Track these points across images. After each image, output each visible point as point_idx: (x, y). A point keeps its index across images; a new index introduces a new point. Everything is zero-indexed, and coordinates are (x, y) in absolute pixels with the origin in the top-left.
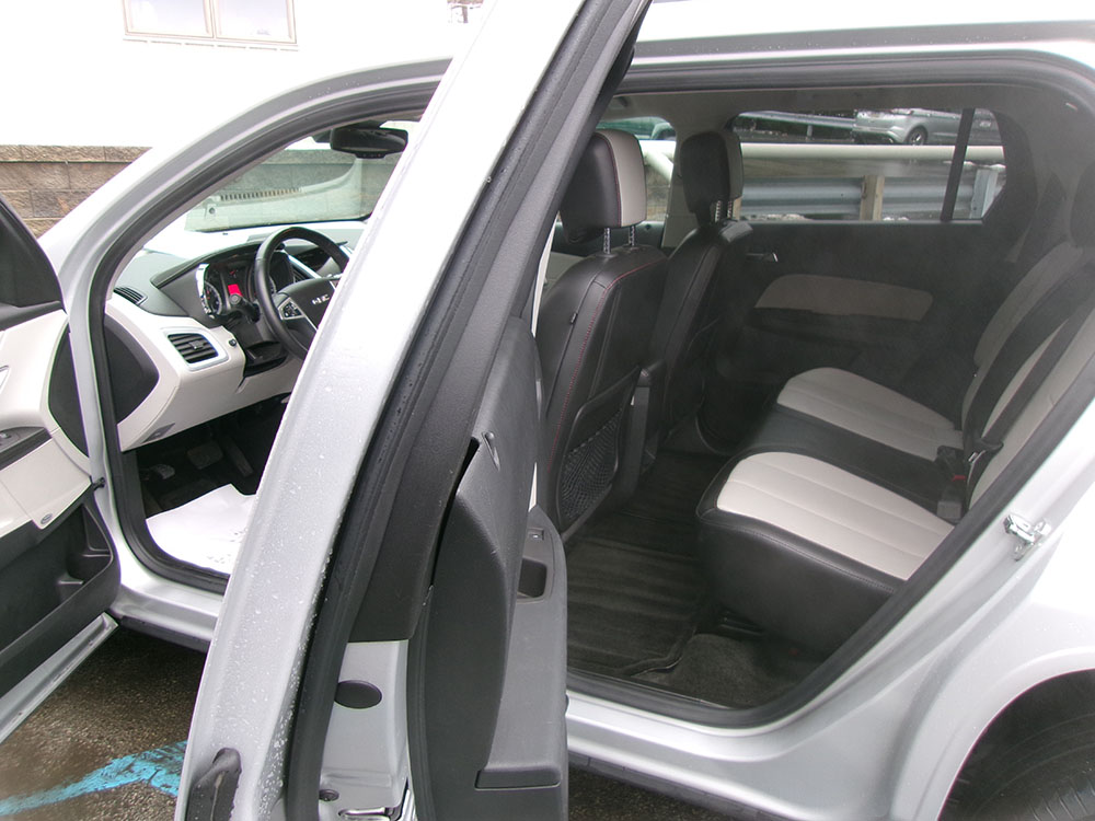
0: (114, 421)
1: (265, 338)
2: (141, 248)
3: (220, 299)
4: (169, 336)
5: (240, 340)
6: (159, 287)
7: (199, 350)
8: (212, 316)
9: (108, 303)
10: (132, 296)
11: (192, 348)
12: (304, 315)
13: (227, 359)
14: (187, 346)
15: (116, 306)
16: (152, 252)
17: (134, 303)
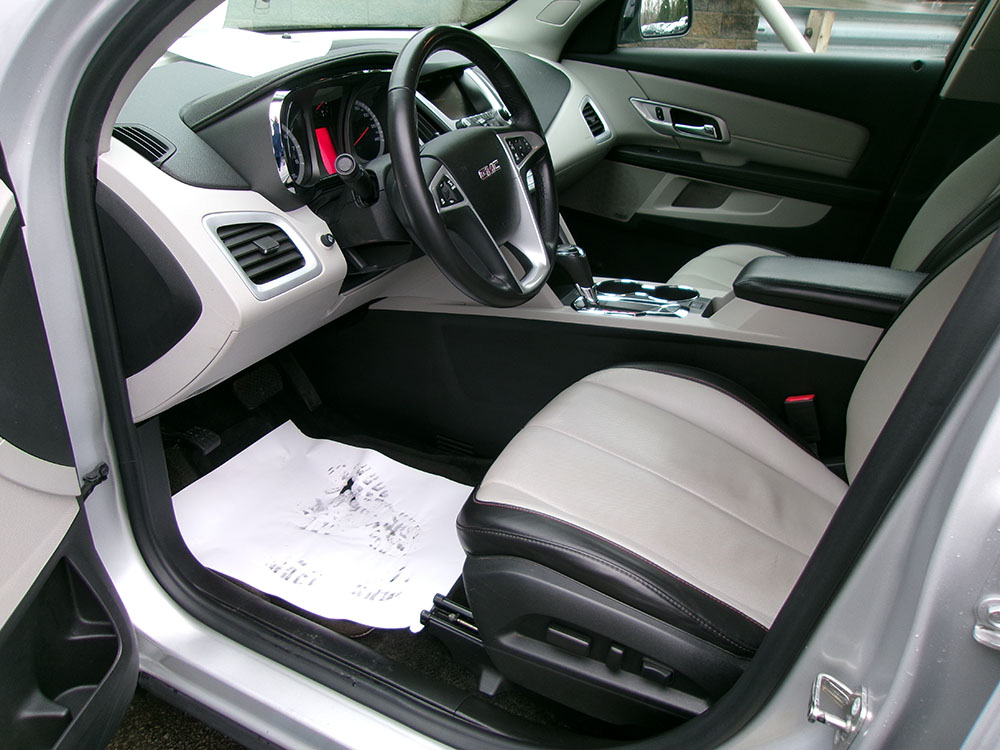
0: (119, 373)
1: (385, 233)
2: (163, 52)
3: (300, 155)
4: (220, 230)
5: (339, 235)
6: (196, 129)
7: (273, 255)
8: (292, 190)
9: (102, 159)
10: (148, 147)
11: (259, 251)
12: (466, 202)
13: (318, 270)
14: (251, 248)
15: (119, 165)
16: (179, 59)
17: (152, 159)
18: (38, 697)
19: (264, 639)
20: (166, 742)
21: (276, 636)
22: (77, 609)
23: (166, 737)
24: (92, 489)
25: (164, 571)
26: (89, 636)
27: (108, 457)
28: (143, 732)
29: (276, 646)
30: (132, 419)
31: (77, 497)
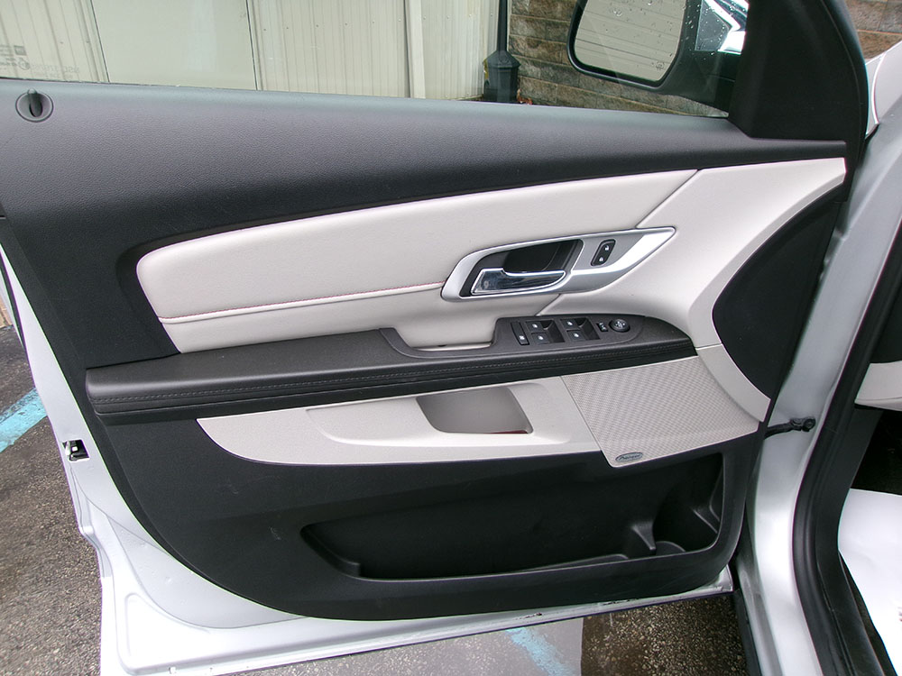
0: (869, 356)
18: (649, 526)
19: (829, 649)
20: (736, 660)
21: (842, 658)
22: (712, 498)
23: (739, 657)
24: (789, 430)
25: (802, 534)
26: (705, 521)
27: (820, 416)
28: (729, 638)
29: (834, 664)
30: (855, 398)
31: (760, 422)
